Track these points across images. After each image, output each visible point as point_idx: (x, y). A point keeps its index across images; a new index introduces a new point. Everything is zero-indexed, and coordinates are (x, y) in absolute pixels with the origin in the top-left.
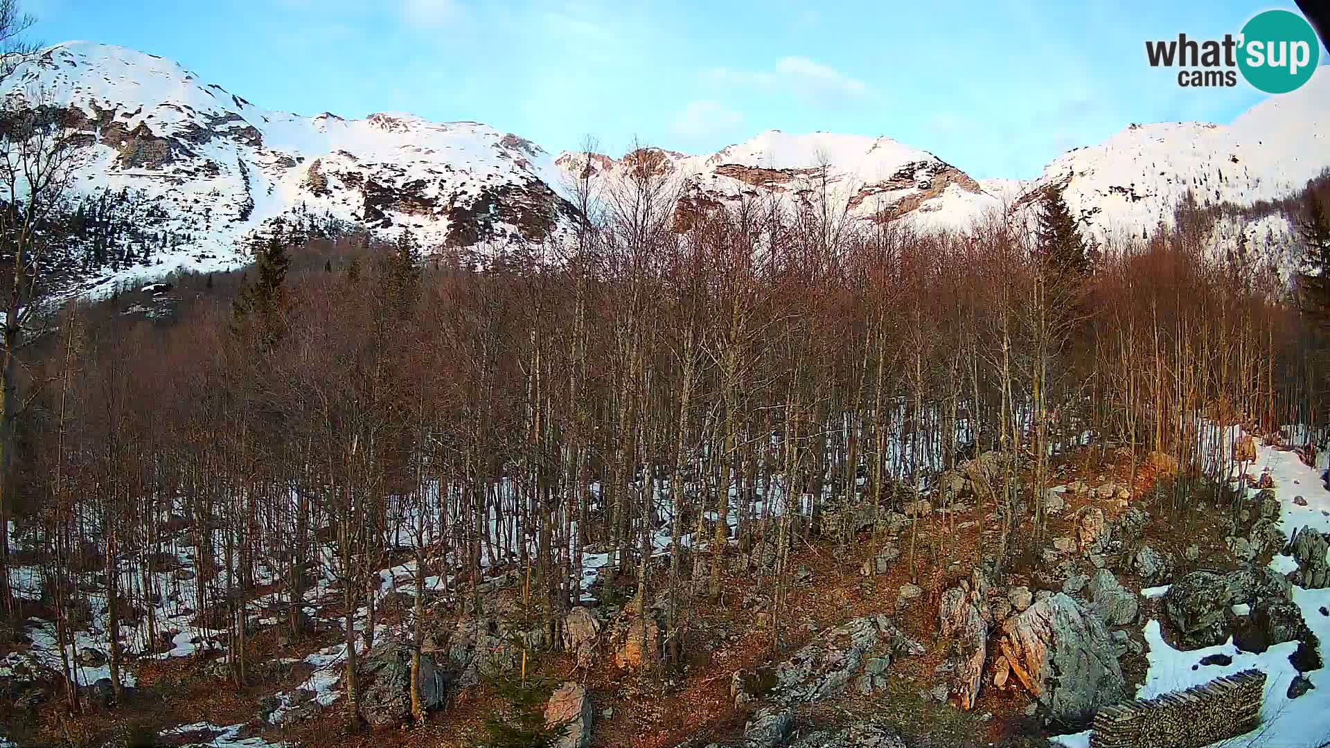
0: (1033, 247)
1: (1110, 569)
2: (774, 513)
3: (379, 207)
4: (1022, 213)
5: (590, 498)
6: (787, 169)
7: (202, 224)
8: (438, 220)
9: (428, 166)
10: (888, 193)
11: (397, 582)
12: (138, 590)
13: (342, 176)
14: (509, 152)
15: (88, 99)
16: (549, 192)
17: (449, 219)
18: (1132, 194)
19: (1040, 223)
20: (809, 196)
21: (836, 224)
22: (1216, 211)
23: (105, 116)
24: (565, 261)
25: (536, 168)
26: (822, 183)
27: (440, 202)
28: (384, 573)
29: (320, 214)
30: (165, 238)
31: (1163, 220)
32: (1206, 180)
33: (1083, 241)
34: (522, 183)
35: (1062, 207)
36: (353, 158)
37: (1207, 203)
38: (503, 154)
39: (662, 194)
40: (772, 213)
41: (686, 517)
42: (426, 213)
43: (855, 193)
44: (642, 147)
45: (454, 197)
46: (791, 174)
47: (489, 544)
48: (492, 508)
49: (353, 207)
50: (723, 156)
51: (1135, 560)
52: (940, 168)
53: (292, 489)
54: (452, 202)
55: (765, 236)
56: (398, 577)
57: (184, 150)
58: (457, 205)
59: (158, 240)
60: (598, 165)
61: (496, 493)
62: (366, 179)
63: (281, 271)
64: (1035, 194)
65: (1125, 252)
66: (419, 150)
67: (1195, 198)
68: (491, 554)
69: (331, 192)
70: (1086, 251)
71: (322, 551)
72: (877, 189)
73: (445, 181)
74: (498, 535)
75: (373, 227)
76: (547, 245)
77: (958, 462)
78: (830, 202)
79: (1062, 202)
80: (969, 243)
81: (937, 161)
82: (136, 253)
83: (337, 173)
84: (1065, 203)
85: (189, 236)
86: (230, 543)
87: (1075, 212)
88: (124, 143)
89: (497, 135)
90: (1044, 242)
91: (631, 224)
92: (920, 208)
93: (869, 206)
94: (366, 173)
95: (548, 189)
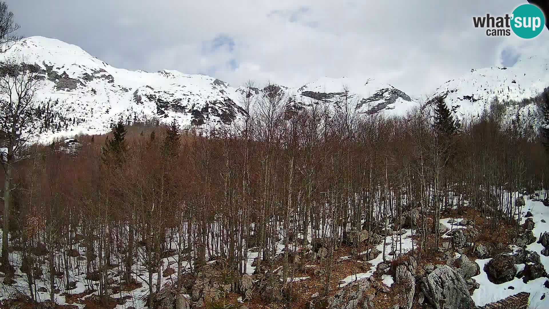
0: (433, 123)
1: (466, 254)
2: (327, 236)
3: (163, 109)
4: (428, 109)
5: (251, 229)
6: (331, 93)
7: (90, 114)
8: (187, 115)
9: (183, 93)
10: (373, 102)
11: (170, 263)
12: (63, 265)
13: (148, 96)
14: (216, 86)
15: (42, 61)
16: (233, 103)
17: (192, 115)
18: (473, 99)
19: (435, 113)
20: (340, 104)
21: (352, 116)
22: (507, 104)
23: (49, 68)
24: (240, 132)
25: (228, 93)
26: (346, 98)
27: (188, 107)
28: (165, 260)
29: (139, 112)
30: (74, 120)
31: (486, 109)
32: (503, 91)
33: (453, 119)
34: (222, 100)
35: (444, 105)
36: (152, 89)
37: (504, 101)
38: (214, 87)
39: (279, 104)
40: (325, 111)
41: (291, 238)
42: (182, 112)
43: (360, 102)
44: (271, 84)
45: (194, 105)
46: (332, 95)
47: (209, 249)
48: (210, 234)
49: (152, 110)
50: (304, 88)
51: (476, 250)
52: (394, 91)
53: (127, 225)
54: (193, 108)
55: (323, 121)
56: (171, 262)
57: (82, 84)
58: (195, 108)
59: (71, 121)
60: (253, 92)
61: (212, 228)
62: (157, 98)
63: (123, 135)
64: (433, 101)
65: (471, 123)
66: (179, 86)
67: (499, 99)
68: (209, 253)
69: (143, 103)
70: (454, 123)
71: (139, 251)
72: (368, 101)
73: (190, 99)
74: (212, 245)
75: (161, 117)
76: (232, 125)
77: (403, 212)
78: (349, 106)
79: (444, 104)
80: (406, 121)
81: (392, 88)
82: (62, 126)
83: (146, 95)
84: (445, 104)
85: (84, 120)
86: (101, 246)
87: (450, 108)
88: (57, 80)
89: (212, 80)
90: (437, 120)
91: (267, 116)
92: (386, 108)
93: (365, 108)
94: (157, 95)
95: (233, 102)
